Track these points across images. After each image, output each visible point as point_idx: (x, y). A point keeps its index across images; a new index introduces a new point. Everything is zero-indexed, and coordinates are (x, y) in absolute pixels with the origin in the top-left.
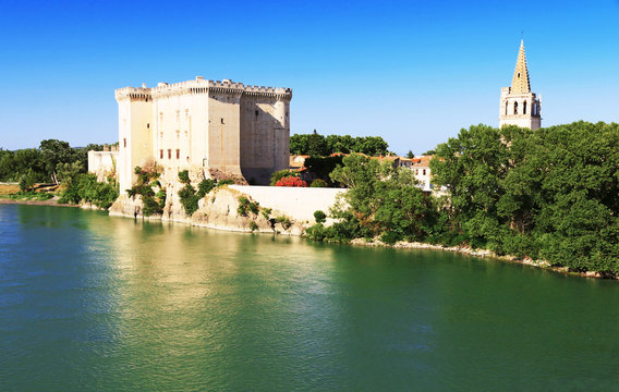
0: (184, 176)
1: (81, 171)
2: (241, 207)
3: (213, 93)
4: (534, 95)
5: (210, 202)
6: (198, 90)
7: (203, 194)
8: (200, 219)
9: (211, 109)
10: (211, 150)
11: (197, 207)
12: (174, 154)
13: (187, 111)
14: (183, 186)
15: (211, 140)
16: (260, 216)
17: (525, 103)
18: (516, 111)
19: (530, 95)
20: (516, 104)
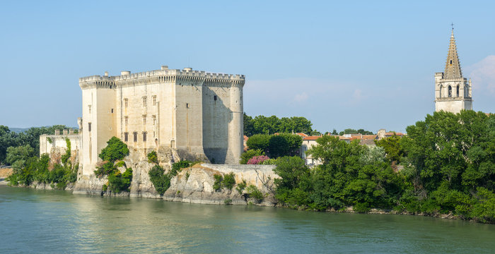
0: (152, 157)
1: (31, 155)
2: (216, 184)
3: (180, 80)
4: (465, 79)
5: (183, 179)
6: (166, 78)
7: (174, 173)
8: (173, 196)
9: (178, 96)
10: (178, 132)
11: (169, 185)
12: (140, 136)
13: (155, 97)
14: (152, 165)
15: (178, 123)
16: (234, 191)
17: (458, 87)
18: (450, 94)
19: (462, 80)
20: (450, 88)
